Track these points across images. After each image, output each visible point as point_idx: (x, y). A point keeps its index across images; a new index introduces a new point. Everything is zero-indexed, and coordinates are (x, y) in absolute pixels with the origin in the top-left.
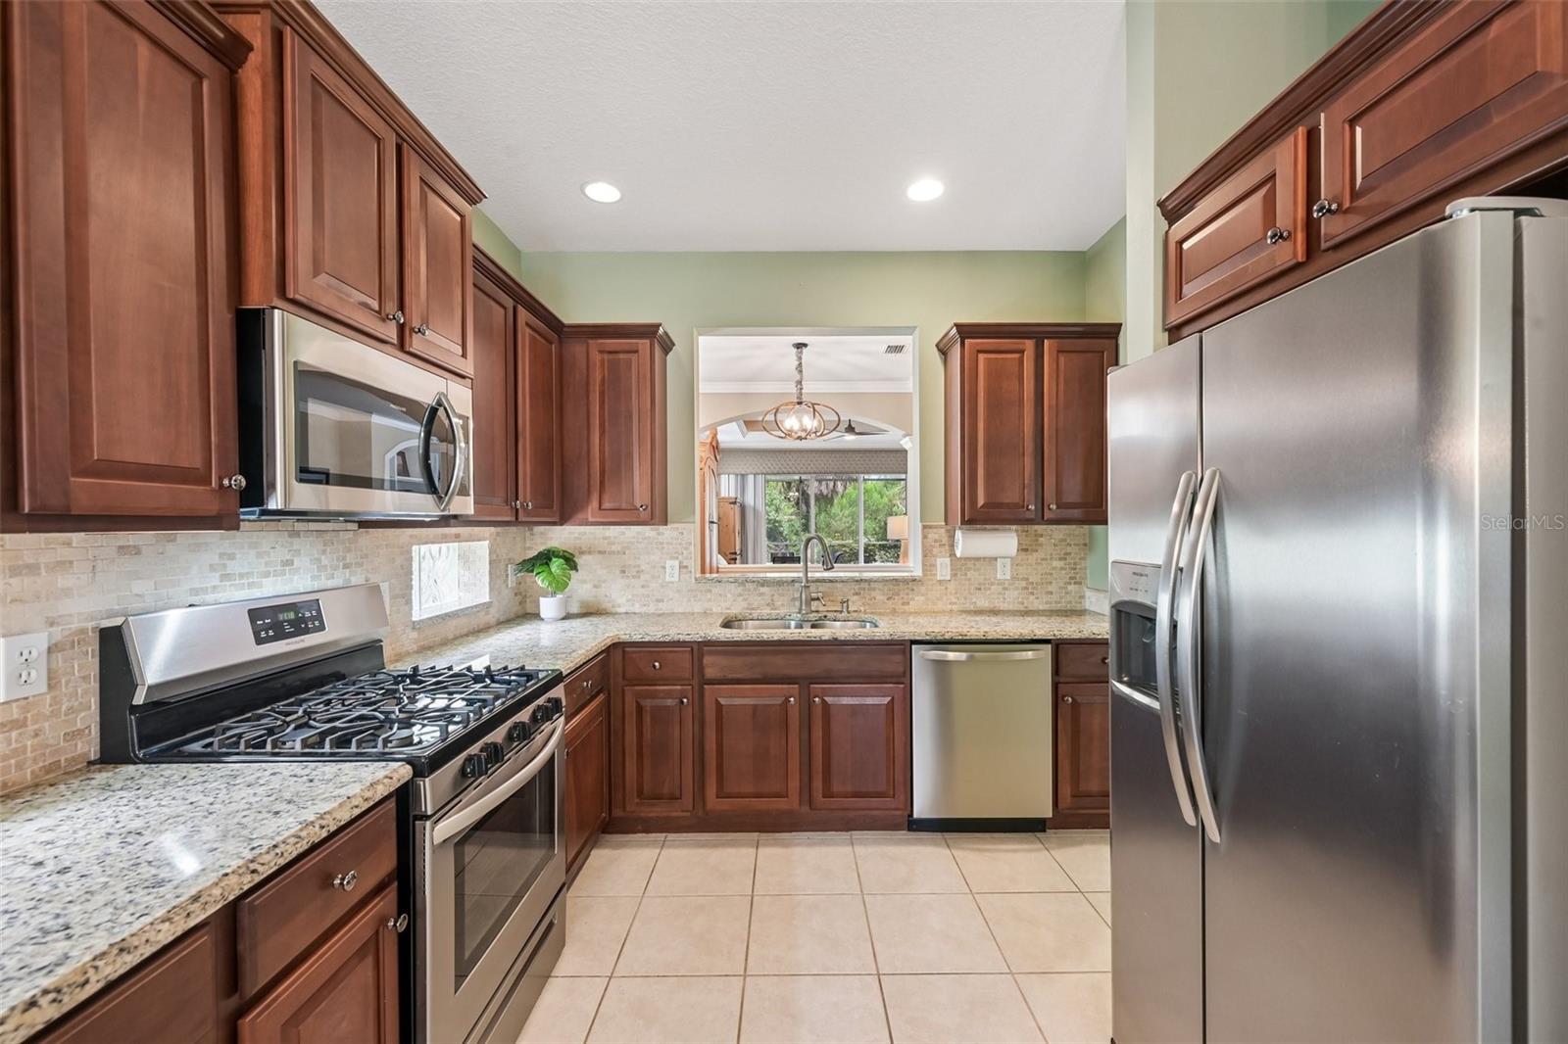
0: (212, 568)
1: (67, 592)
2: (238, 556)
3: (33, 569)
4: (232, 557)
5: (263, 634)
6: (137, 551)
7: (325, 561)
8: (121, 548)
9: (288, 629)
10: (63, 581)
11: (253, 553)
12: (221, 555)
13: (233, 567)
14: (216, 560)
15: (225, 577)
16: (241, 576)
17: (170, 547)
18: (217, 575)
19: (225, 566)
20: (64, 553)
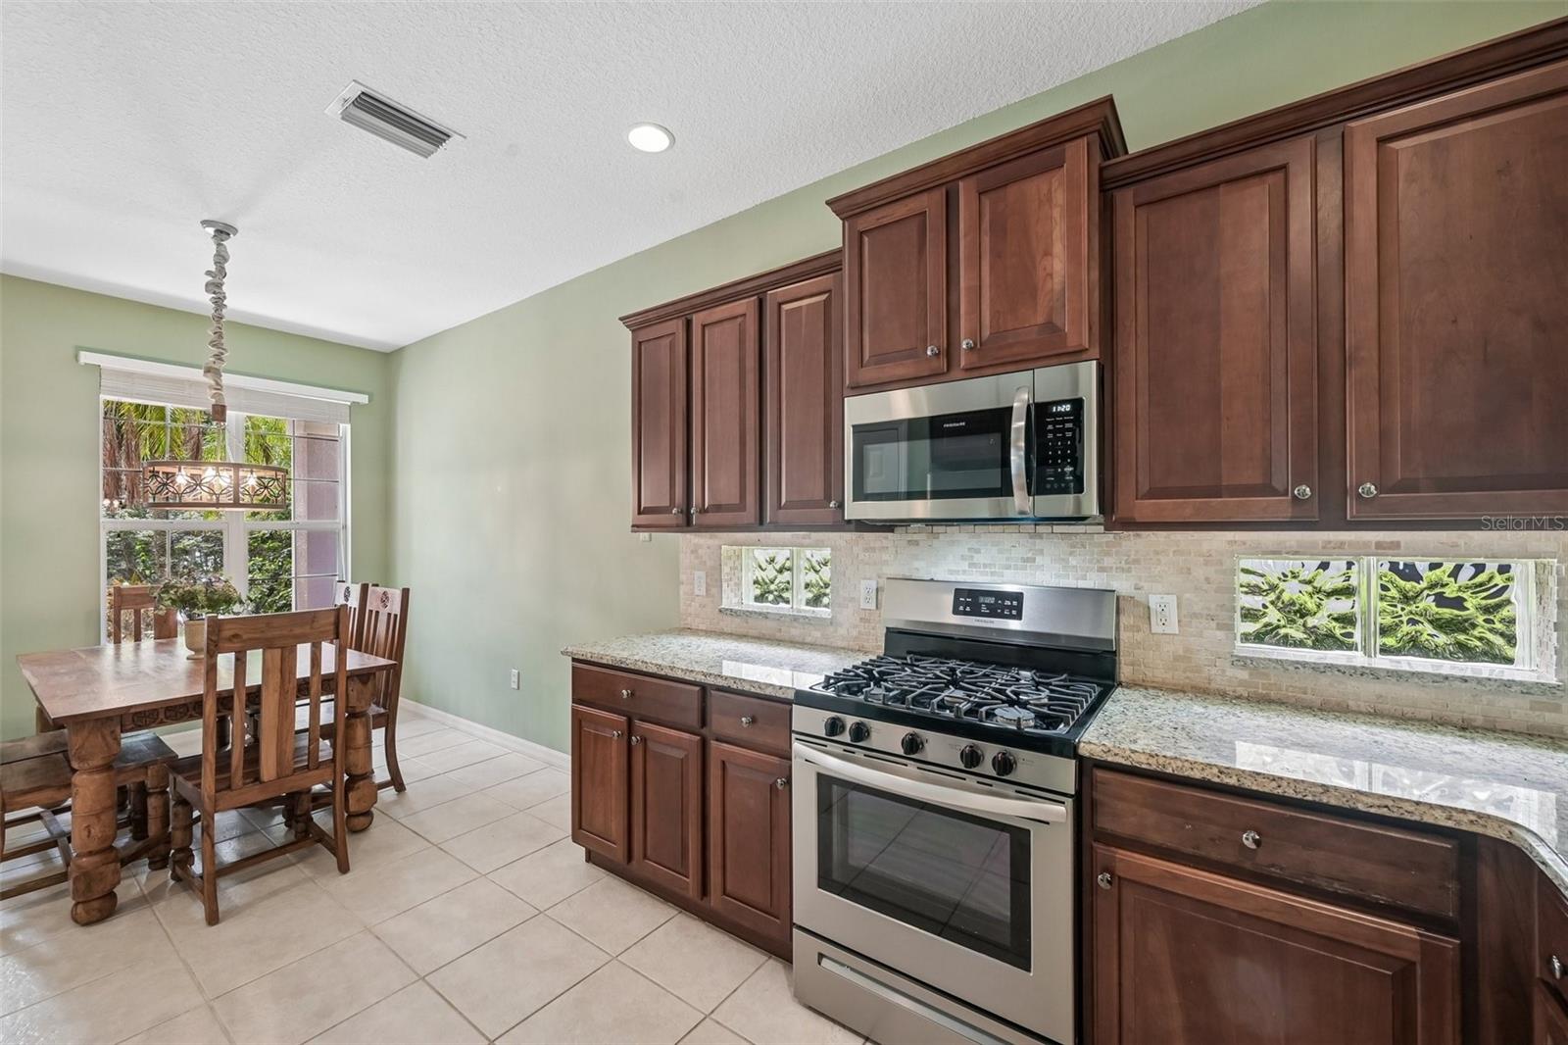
0: (963, 558)
1: (886, 562)
2: (982, 551)
3: (873, 549)
4: (978, 551)
5: (961, 608)
6: (917, 543)
7: (1073, 561)
8: (909, 541)
9: (984, 609)
10: (885, 557)
11: (995, 550)
12: (969, 549)
13: (979, 558)
14: (967, 553)
15: (971, 565)
16: (985, 566)
17: (935, 542)
18: (967, 563)
19: (972, 557)
20: (885, 543)
